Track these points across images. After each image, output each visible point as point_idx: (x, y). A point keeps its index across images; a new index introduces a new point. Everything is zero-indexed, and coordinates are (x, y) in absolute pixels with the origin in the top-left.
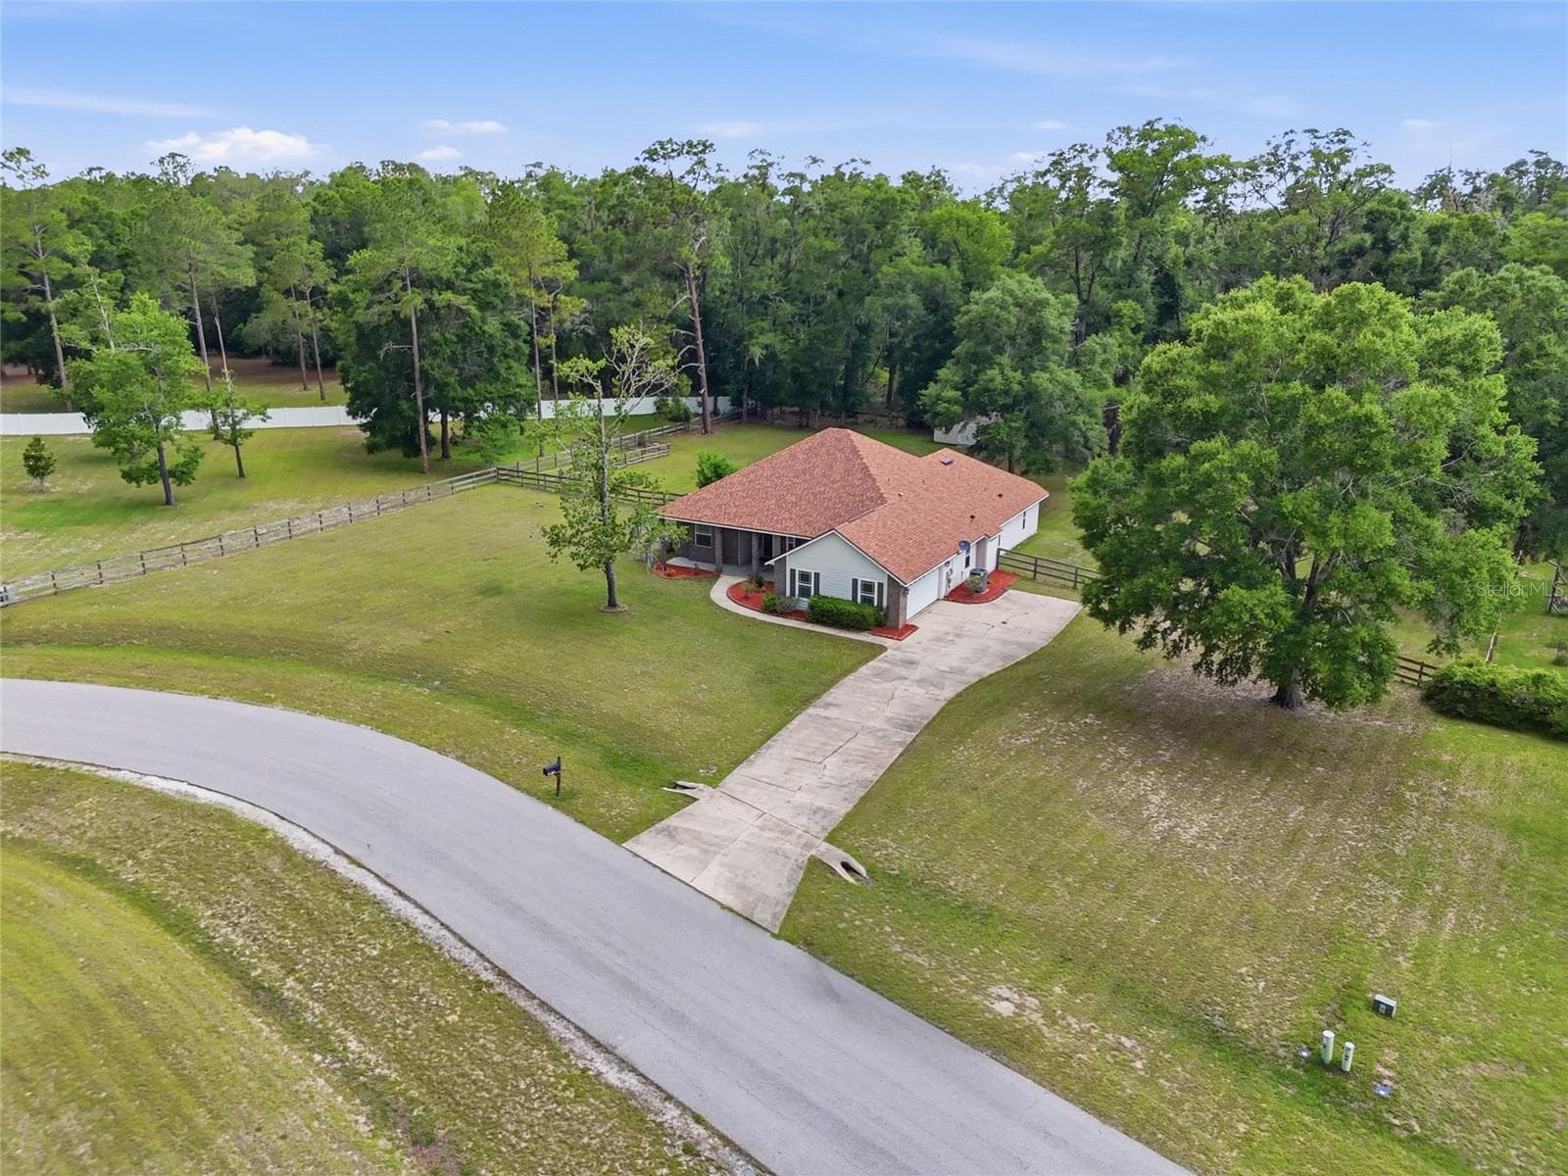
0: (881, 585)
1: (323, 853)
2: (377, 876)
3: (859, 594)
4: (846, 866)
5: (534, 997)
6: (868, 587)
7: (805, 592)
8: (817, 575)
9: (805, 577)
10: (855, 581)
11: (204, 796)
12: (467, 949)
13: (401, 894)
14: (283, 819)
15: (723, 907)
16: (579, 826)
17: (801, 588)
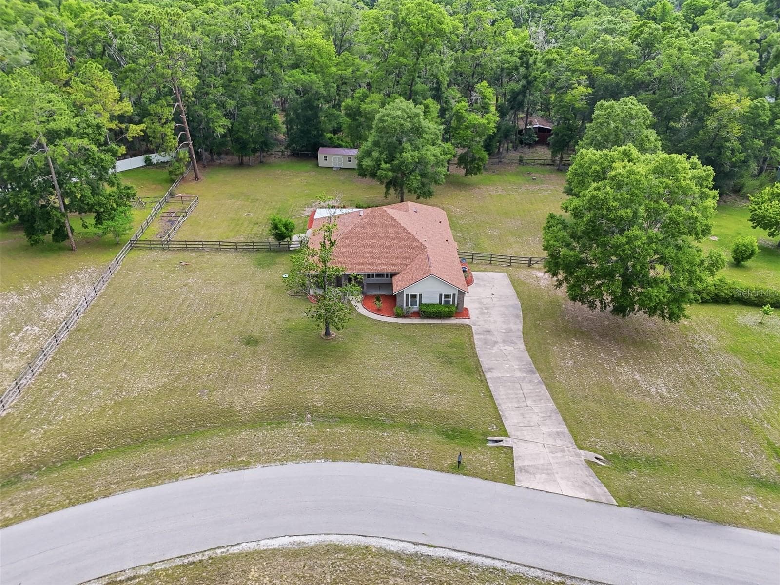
0: (454, 295)
1: (411, 549)
2: (449, 549)
3: (443, 300)
4: (596, 458)
5: (585, 580)
6: (447, 297)
7: (413, 303)
8: (421, 295)
9: (414, 297)
10: (441, 295)
11: (311, 540)
12: (532, 569)
13: (471, 554)
14: (365, 536)
15: (588, 500)
16: (486, 481)
17: (411, 302)
